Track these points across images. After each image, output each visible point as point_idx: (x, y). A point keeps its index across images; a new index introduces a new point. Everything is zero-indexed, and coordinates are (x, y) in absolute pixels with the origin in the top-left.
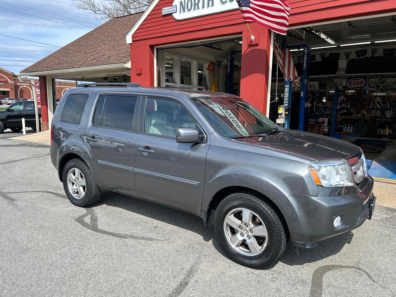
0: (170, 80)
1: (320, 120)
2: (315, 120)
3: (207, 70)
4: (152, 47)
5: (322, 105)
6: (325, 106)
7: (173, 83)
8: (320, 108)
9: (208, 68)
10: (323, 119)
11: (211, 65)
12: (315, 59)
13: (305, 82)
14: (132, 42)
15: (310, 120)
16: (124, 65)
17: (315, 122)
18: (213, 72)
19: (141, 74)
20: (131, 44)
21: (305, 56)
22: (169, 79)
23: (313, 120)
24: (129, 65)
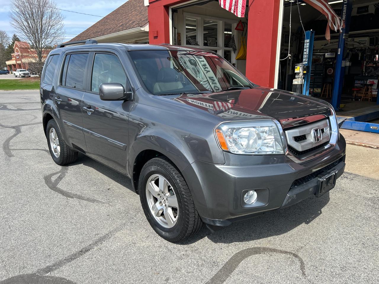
0: (192, 43)
1: (369, 82)
2: (362, 82)
3: (236, 30)
4: (167, 7)
5: (373, 65)
6: (376, 65)
7: (195, 45)
8: (370, 68)
9: (237, 27)
10: (372, 80)
11: (240, 25)
12: (367, 11)
13: (344, 37)
14: (149, 5)
15: (356, 82)
16: (141, 28)
17: (362, 84)
18: (242, 31)
19: (157, 37)
20: (148, 6)
21: (345, 6)
22: (191, 41)
23: (360, 82)
24: (146, 28)
